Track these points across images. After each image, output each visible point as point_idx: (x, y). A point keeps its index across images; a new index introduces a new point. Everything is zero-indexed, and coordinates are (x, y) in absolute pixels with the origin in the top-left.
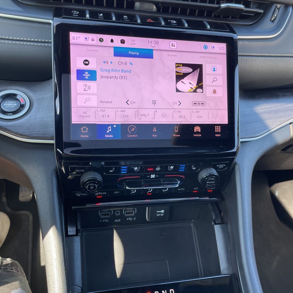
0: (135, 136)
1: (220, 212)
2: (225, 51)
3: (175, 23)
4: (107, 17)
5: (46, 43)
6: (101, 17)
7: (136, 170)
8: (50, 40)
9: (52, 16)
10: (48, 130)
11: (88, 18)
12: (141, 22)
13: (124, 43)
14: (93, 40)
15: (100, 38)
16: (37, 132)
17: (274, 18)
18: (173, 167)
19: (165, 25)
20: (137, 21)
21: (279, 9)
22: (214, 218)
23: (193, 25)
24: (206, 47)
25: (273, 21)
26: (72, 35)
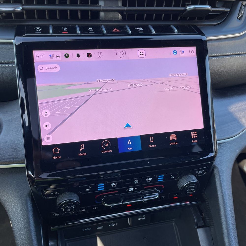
0: (110, 151)
1: (201, 213)
2: (194, 54)
3: (142, 31)
4: (72, 31)
5: (10, 63)
6: (66, 31)
7: (113, 185)
8: (13, 60)
9: (14, 36)
10: (19, 153)
11: (51, 34)
12: (107, 33)
13: (91, 56)
14: (58, 57)
15: (65, 53)
16: (8, 157)
17: (241, 15)
18: (151, 178)
19: (131, 33)
20: (103, 32)
21: (244, 6)
22: (196, 221)
23: (160, 30)
24: (175, 52)
25: (240, 19)
26: (35, 53)
